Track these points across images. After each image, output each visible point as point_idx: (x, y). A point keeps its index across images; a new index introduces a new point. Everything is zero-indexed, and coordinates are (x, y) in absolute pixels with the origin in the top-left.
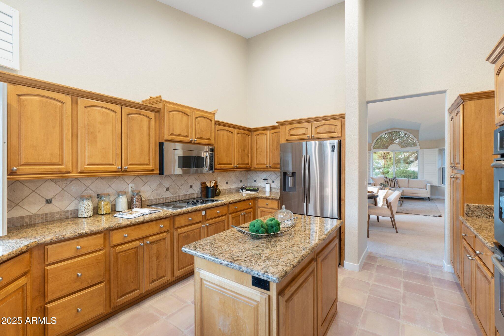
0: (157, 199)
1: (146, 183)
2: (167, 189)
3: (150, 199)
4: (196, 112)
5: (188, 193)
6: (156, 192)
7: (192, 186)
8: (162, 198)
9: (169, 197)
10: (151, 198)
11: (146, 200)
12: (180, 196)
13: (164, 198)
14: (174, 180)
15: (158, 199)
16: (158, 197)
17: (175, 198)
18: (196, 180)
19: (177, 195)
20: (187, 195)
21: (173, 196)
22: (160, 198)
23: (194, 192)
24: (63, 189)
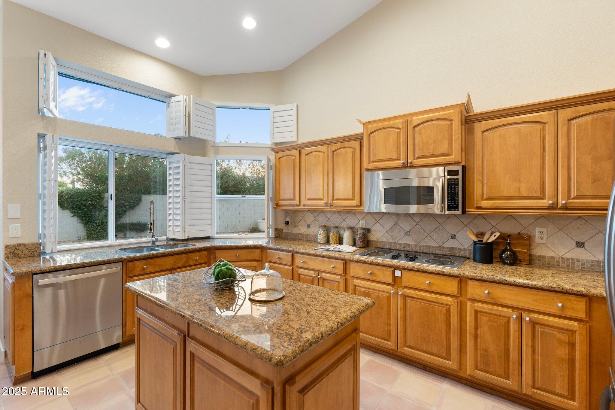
0: (391, 243)
1: (377, 221)
2: (408, 233)
3: (383, 241)
4: (414, 118)
5: (446, 245)
6: (390, 234)
7: (455, 235)
8: (399, 244)
9: (409, 245)
10: (384, 239)
11: (378, 241)
12: (429, 246)
13: (401, 244)
14: (418, 222)
15: (394, 243)
16: (393, 241)
17: (420, 248)
18: (466, 226)
19: (422, 243)
20: (444, 248)
21: (416, 244)
22: (397, 243)
23: (462, 247)
24: (315, 218)
